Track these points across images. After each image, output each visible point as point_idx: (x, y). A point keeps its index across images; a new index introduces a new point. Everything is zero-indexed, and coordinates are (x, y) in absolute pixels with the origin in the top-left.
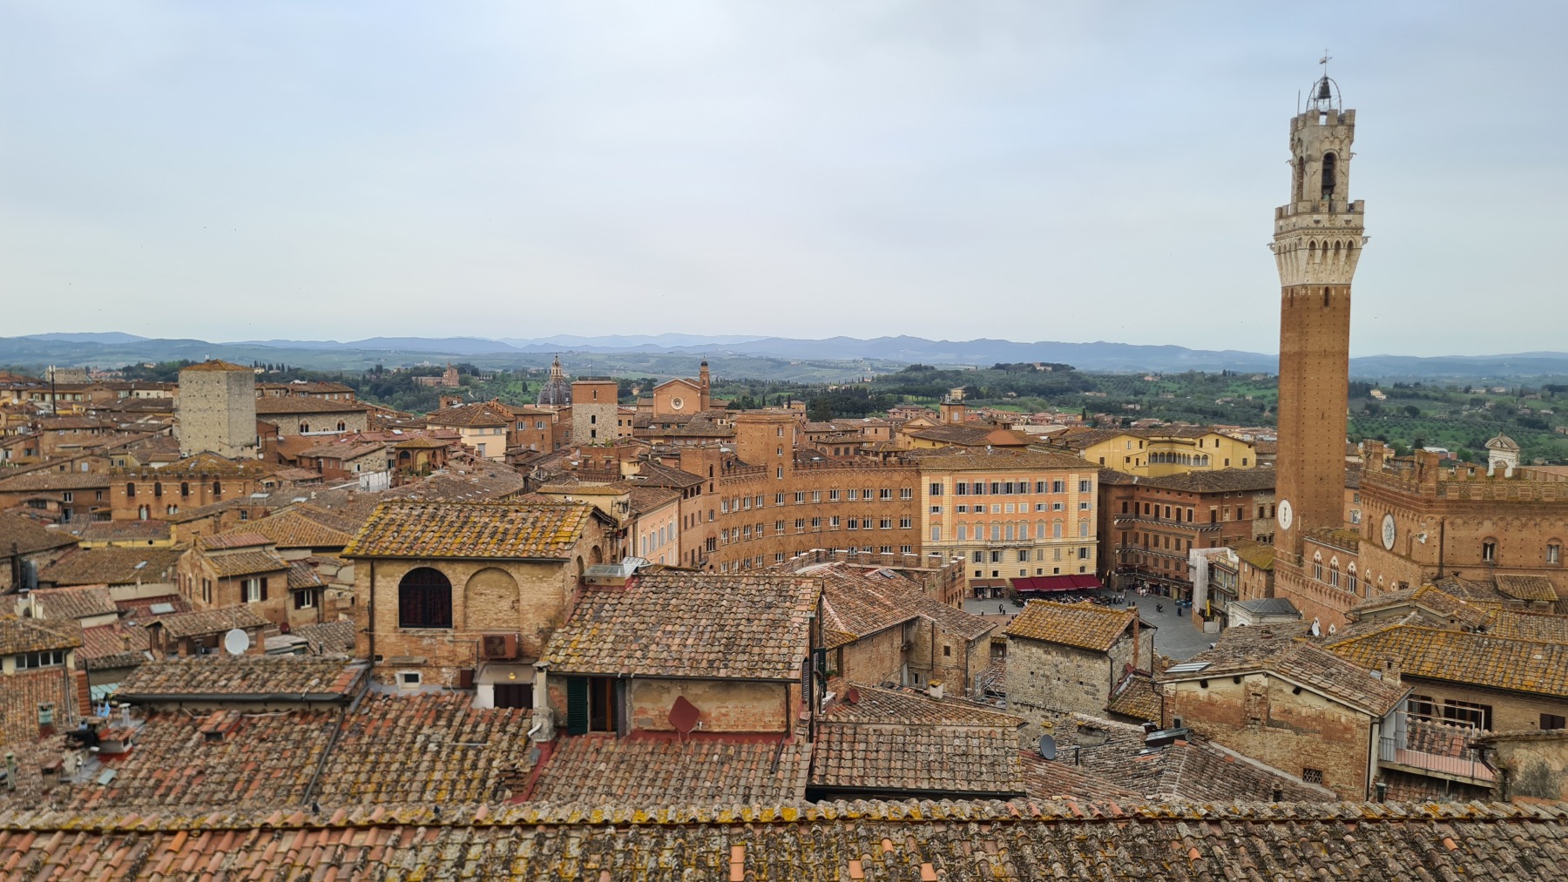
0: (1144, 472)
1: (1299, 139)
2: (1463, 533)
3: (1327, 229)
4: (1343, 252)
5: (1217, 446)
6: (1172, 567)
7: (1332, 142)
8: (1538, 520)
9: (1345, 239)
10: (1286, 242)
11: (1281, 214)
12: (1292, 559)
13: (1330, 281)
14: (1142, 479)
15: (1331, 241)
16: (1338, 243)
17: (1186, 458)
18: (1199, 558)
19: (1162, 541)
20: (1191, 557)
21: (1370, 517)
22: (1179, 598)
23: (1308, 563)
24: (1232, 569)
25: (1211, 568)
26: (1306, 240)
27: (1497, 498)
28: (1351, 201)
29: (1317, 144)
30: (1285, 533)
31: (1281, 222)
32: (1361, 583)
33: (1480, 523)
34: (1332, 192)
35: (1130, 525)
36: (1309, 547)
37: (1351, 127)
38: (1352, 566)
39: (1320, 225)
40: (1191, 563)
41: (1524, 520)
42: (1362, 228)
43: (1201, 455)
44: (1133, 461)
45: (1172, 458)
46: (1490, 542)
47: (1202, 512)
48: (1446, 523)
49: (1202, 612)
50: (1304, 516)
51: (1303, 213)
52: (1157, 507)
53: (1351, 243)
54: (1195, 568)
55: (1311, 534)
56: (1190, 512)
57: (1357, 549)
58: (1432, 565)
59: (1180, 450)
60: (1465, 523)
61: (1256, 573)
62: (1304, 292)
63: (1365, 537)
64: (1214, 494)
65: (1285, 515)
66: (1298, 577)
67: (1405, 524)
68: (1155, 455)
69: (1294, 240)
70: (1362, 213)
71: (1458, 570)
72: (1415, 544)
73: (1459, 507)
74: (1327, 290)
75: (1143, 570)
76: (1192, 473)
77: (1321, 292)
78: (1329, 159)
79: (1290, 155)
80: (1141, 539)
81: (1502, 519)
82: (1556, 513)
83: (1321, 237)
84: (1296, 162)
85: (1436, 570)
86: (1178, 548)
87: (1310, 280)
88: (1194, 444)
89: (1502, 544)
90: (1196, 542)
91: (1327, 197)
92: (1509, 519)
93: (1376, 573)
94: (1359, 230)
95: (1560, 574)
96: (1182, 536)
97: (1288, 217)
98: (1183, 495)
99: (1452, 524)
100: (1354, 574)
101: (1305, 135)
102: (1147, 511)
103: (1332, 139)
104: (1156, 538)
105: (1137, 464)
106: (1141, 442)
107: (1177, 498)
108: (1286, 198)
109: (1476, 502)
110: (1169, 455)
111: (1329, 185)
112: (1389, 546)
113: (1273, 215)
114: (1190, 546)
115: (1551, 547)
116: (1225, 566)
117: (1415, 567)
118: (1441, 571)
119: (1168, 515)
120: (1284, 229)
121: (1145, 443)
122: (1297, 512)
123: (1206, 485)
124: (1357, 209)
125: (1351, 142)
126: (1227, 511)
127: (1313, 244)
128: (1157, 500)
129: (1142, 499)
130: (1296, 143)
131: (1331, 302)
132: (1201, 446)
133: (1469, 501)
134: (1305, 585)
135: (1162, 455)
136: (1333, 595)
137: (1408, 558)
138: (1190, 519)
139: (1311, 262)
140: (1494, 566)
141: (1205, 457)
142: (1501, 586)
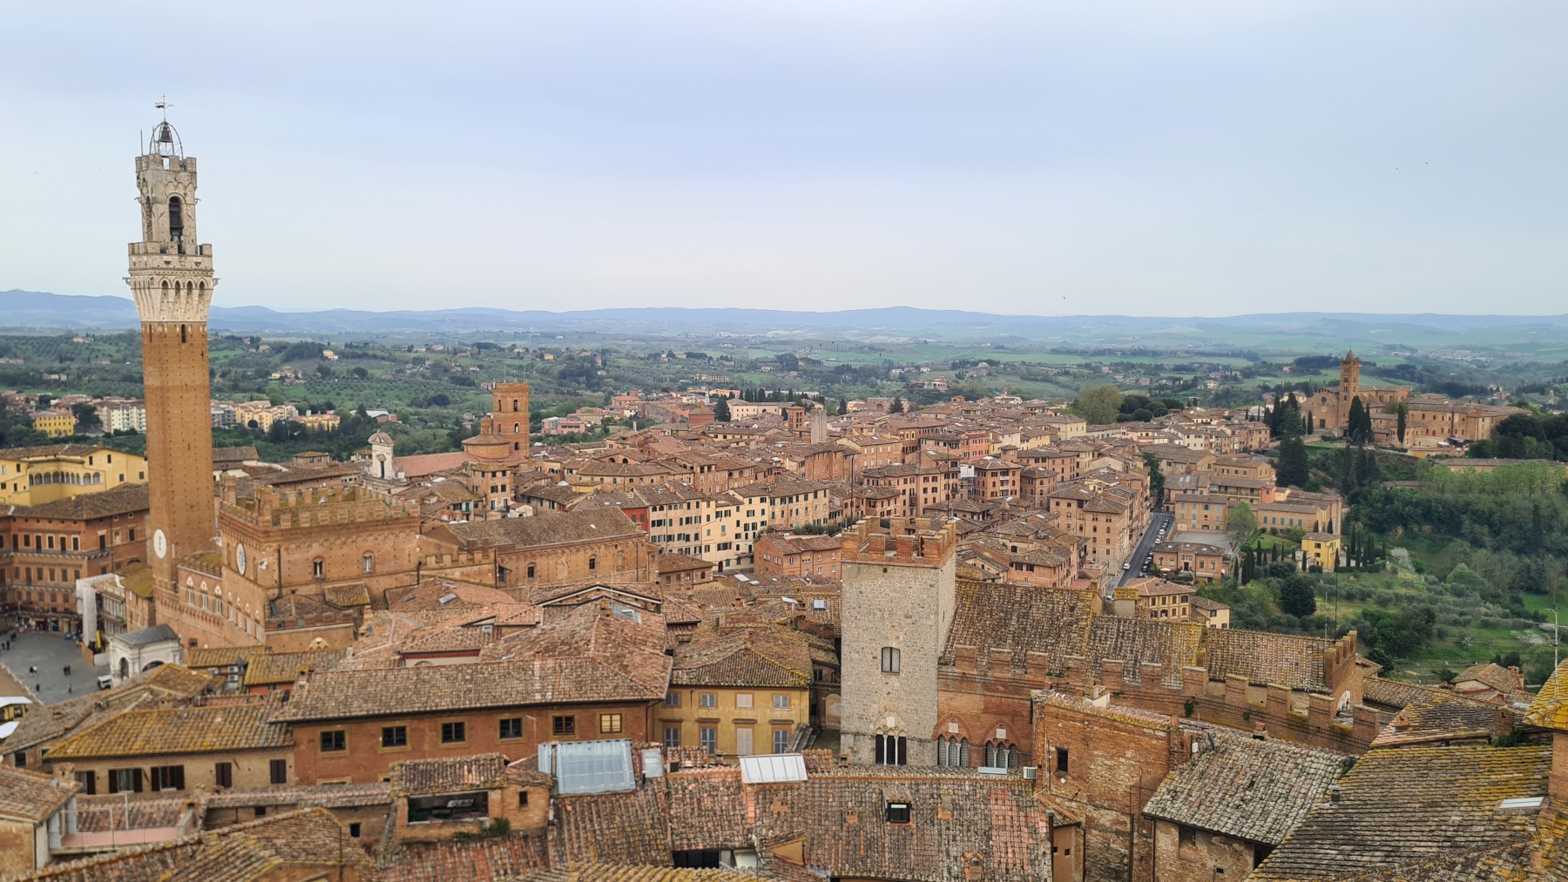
0: (24, 499)
1: (144, 179)
2: (296, 556)
3: (178, 270)
4: (196, 292)
5: (109, 461)
6: (60, 600)
7: (176, 187)
8: (354, 537)
9: (196, 280)
10: (140, 279)
11: (133, 250)
12: (169, 586)
13: (186, 320)
14: (19, 508)
15: (183, 281)
16: (190, 283)
17: (75, 477)
18: (85, 589)
19: (46, 573)
20: (78, 588)
21: (228, 545)
22: (70, 631)
23: (181, 588)
24: (118, 597)
25: (99, 598)
26: (158, 280)
27: (322, 523)
28: (199, 243)
29: (161, 188)
30: (161, 561)
31: (134, 259)
32: (225, 605)
33: (310, 546)
34: (181, 234)
35: (8, 560)
36: (182, 574)
37: (194, 174)
38: (218, 590)
39: (171, 266)
40: (78, 595)
41: (343, 539)
42: (212, 270)
43: (92, 473)
44: (10, 487)
45: (59, 477)
46: (318, 561)
47: (88, 539)
48: (282, 549)
49: (92, 646)
50: (177, 544)
51: (153, 254)
52: (38, 539)
53: (202, 284)
54: (82, 600)
55: (183, 562)
56: (75, 540)
57: (220, 575)
58: (273, 588)
59: (67, 468)
60: (298, 547)
61: (140, 601)
62: (160, 329)
63: (226, 563)
64: (101, 519)
65: (160, 544)
66: (174, 603)
67: (252, 553)
68: (39, 476)
69: (147, 278)
70: (210, 256)
71: (294, 588)
72: (259, 571)
73: (292, 534)
74: (183, 327)
75: (27, 607)
76: (78, 497)
77: (178, 329)
78: (175, 203)
79: (139, 195)
80: (23, 574)
81: (326, 540)
82: (367, 531)
83: (173, 277)
84: (144, 201)
85: (276, 591)
86: (65, 578)
87: (165, 317)
88: (82, 463)
89: (328, 561)
90: (84, 571)
91: (176, 239)
92: (332, 540)
93: (235, 596)
94: (209, 272)
95: (373, 579)
96: (68, 565)
97: (139, 254)
98: (66, 523)
99: (287, 549)
100: (219, 597)
101: (149, 176)
102: (27, 543)
103: (175, 184)
104: (40, 571)
105: (16, 489)
106: (18, 466)
107: (60, 526)
108: (138, 236)
109: (304, 528)
110: (56, 474)
111: (176, 227)
112: (242, 572)
113: (126, 251)
114: (77, 576)
115: (366, 558)
116: (112, 595)
117: (260, 589)
118: (280, 591)
119: (51, 545)
120: (137, 266)
121: (23, 466)
122: (171, 540)
123: (92, 510)
124: (205, 252)
125: (195, 188)
126: (117, 534)
127: (165, 283)
128: (38, 531)
129: (20, 530)
130: (142, 182)
131: (188, 339)
132: (91, 463)
133: (300, 528)
134: (181, 610)
135: (47, 475)
136: (204, 617)
137: (255, 582)
138: (76, 547)
139: (165, 301)
140: (323, 580)
141: (97, 475)
142: (328, 597)
